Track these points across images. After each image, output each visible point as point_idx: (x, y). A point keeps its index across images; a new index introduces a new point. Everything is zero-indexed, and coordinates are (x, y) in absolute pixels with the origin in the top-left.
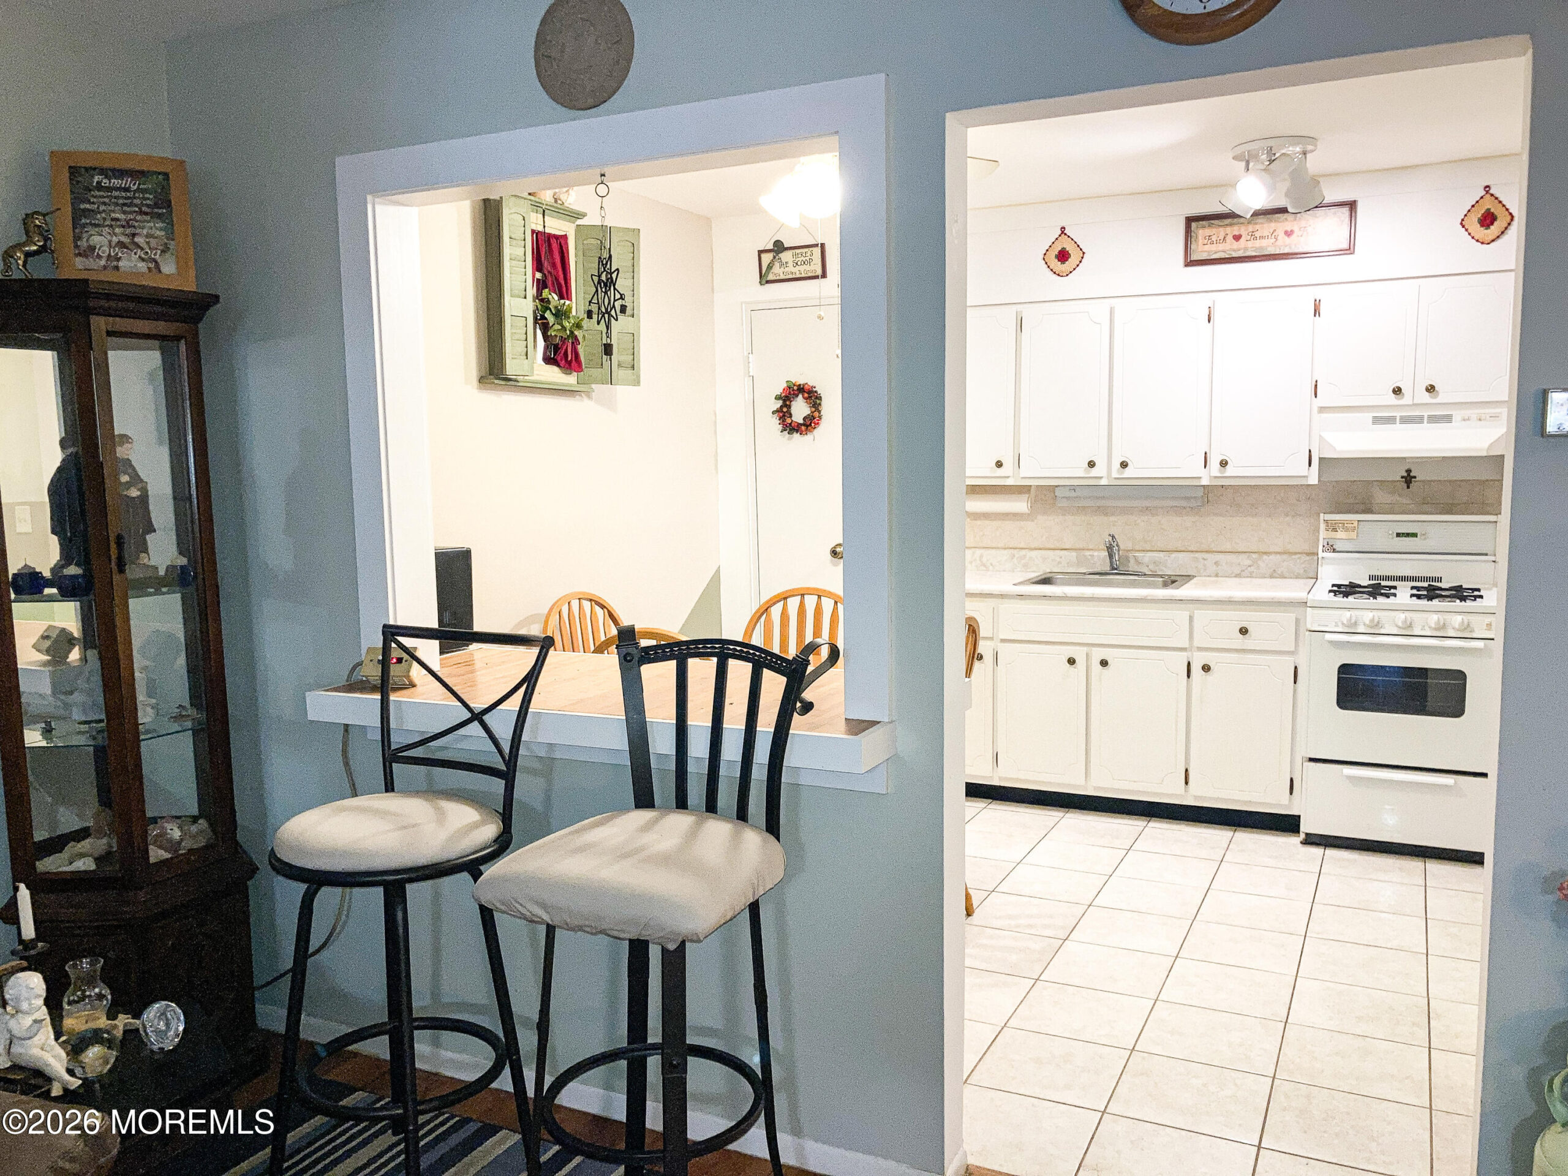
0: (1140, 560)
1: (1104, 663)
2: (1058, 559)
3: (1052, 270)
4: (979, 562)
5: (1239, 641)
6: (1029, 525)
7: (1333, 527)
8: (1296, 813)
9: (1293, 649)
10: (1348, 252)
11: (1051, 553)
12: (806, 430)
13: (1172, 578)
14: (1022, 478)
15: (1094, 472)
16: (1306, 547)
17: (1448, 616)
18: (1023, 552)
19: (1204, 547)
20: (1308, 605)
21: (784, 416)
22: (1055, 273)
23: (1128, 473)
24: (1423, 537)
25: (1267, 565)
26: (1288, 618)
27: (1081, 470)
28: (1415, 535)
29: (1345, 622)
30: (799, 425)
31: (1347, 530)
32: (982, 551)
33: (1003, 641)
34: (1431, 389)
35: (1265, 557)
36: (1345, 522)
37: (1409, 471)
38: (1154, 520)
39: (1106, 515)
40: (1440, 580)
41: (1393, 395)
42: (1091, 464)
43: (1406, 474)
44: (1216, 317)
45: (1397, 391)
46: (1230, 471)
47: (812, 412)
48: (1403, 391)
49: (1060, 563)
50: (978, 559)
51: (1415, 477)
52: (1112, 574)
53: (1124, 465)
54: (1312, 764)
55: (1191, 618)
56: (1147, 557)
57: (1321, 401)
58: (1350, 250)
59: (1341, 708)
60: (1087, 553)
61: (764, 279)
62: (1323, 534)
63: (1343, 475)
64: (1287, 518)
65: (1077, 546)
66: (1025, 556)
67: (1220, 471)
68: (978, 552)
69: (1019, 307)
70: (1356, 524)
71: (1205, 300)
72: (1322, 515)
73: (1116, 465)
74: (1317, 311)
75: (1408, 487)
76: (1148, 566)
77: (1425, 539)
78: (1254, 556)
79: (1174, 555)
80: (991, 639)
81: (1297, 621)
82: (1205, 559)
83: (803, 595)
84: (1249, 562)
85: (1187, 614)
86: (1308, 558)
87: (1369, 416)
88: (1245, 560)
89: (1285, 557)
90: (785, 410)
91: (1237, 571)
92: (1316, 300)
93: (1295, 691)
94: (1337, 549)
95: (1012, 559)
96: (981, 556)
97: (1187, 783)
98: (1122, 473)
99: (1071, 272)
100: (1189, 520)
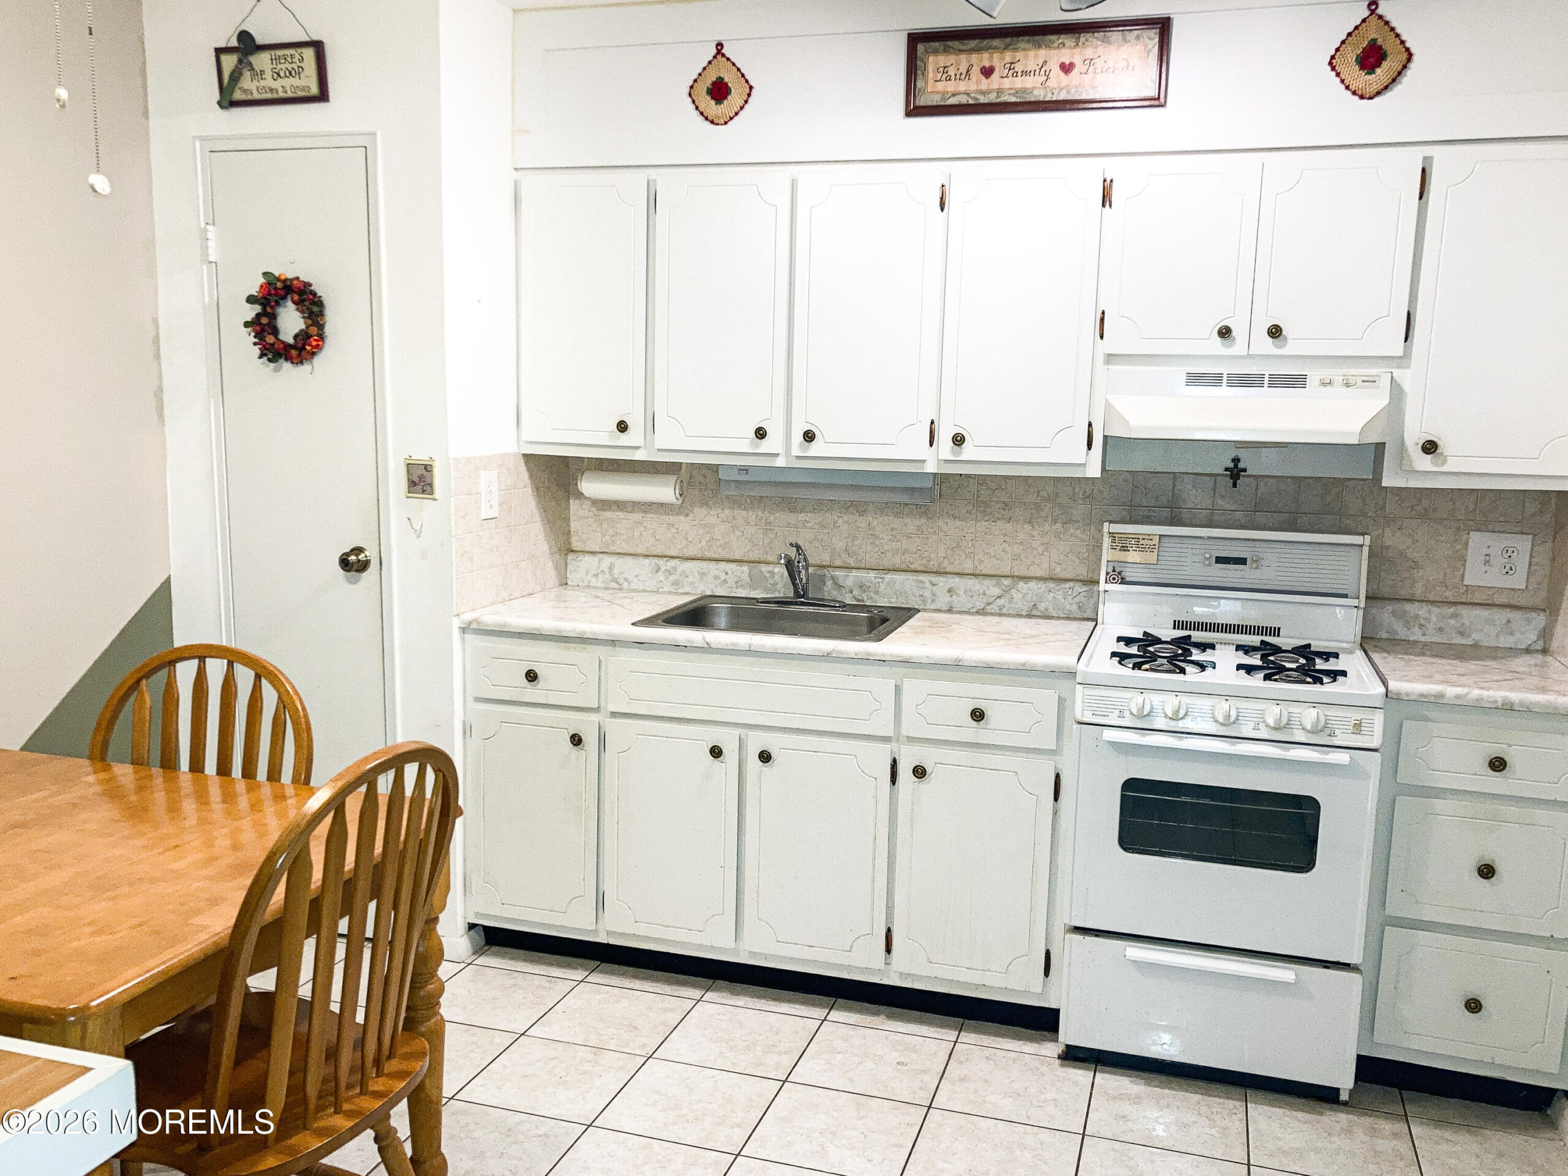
0: (841, 582)
1: (765, 757)
2: (723, 577)
3: (702, 114)
4: (607, 576)
5: (971, 731)
6: (683, 522)
7: (1122, 544)
8: (1053, 1006)
9: (1053, 747)
10: (1156, 103)
11: (712, 566)
12: (299, 355)
13: (884, 614)
14: (659, 450)
15: (765, 446)
16: (1083, 572)
17: (1296, 709)
18: (673, 563)
19: (934, 565)
20: (1079, 680)
21: (263, 330)
22: (706, 118)
23: (816, 449)
24: (1254, 565)
25: (1024, 596)
26: (1046, 697)
27: (745, 443)
28: (1242, 561)
29: (1135, 712)
30: (287, 347)
31: (1143, 550)
32: (613, 559)
33: (614, 714)
34: (1275, 332)
35: (1021, 584)
36: (1141, 537)
37: (1236, 460)
38: (862, 522)
39: (792, 510)
40: (1276, 632)
41: (1219, 339)
42: (761, 433)
43: (1231, 465)
44: (952, 201)
45: (1225, 333)
46: (968, 452)
47: (307, 327)
48: (1234, 334)
49: (725, 581)
50: (606, 570)
51: (1245, 470)
52: (796, 604)
53: (809, 436)
54: (1078, 938)
55: (898, 690)
56: (850, 579)
57: (1109, 345)
58: (1157, 102)
59: (1125, 849)
60: (765, 568)
61: (228, 101)
62: (1107, 554)
63: (1139, 462)
64: (1056, 527)
65: (752, 556)
66: (675, 569)
67: (953, 452)
68: (607, 560)
69: (652, 173)
70: (1156, 540)
71: (936, 174)
72: (1106, 524)
73: (798, 437)
74: (1106, 199)
75: (1235, 485)
76: (851, 592)
77: (1257, 568)
78: (1006, 582)
79: (889, 576)
80: (597, 710)
81: (1061, 702)
82: (934, 585)
83: (202, 659)
84: (996, 591)
85: (892, 683)
86: (1085, 588)
87: (1179, 373)
88: (992, 589)
89: (1051, 585)
90: (264, 320)
91: (980, 605)
92: (1105, 181)
93: (1055, 813)
94: (1128, 579)
95: (657, 572)
96: (611, 568)
97: (888, 950)
98: (807, 449)
99: (731, 119)
100: (911, 524)
